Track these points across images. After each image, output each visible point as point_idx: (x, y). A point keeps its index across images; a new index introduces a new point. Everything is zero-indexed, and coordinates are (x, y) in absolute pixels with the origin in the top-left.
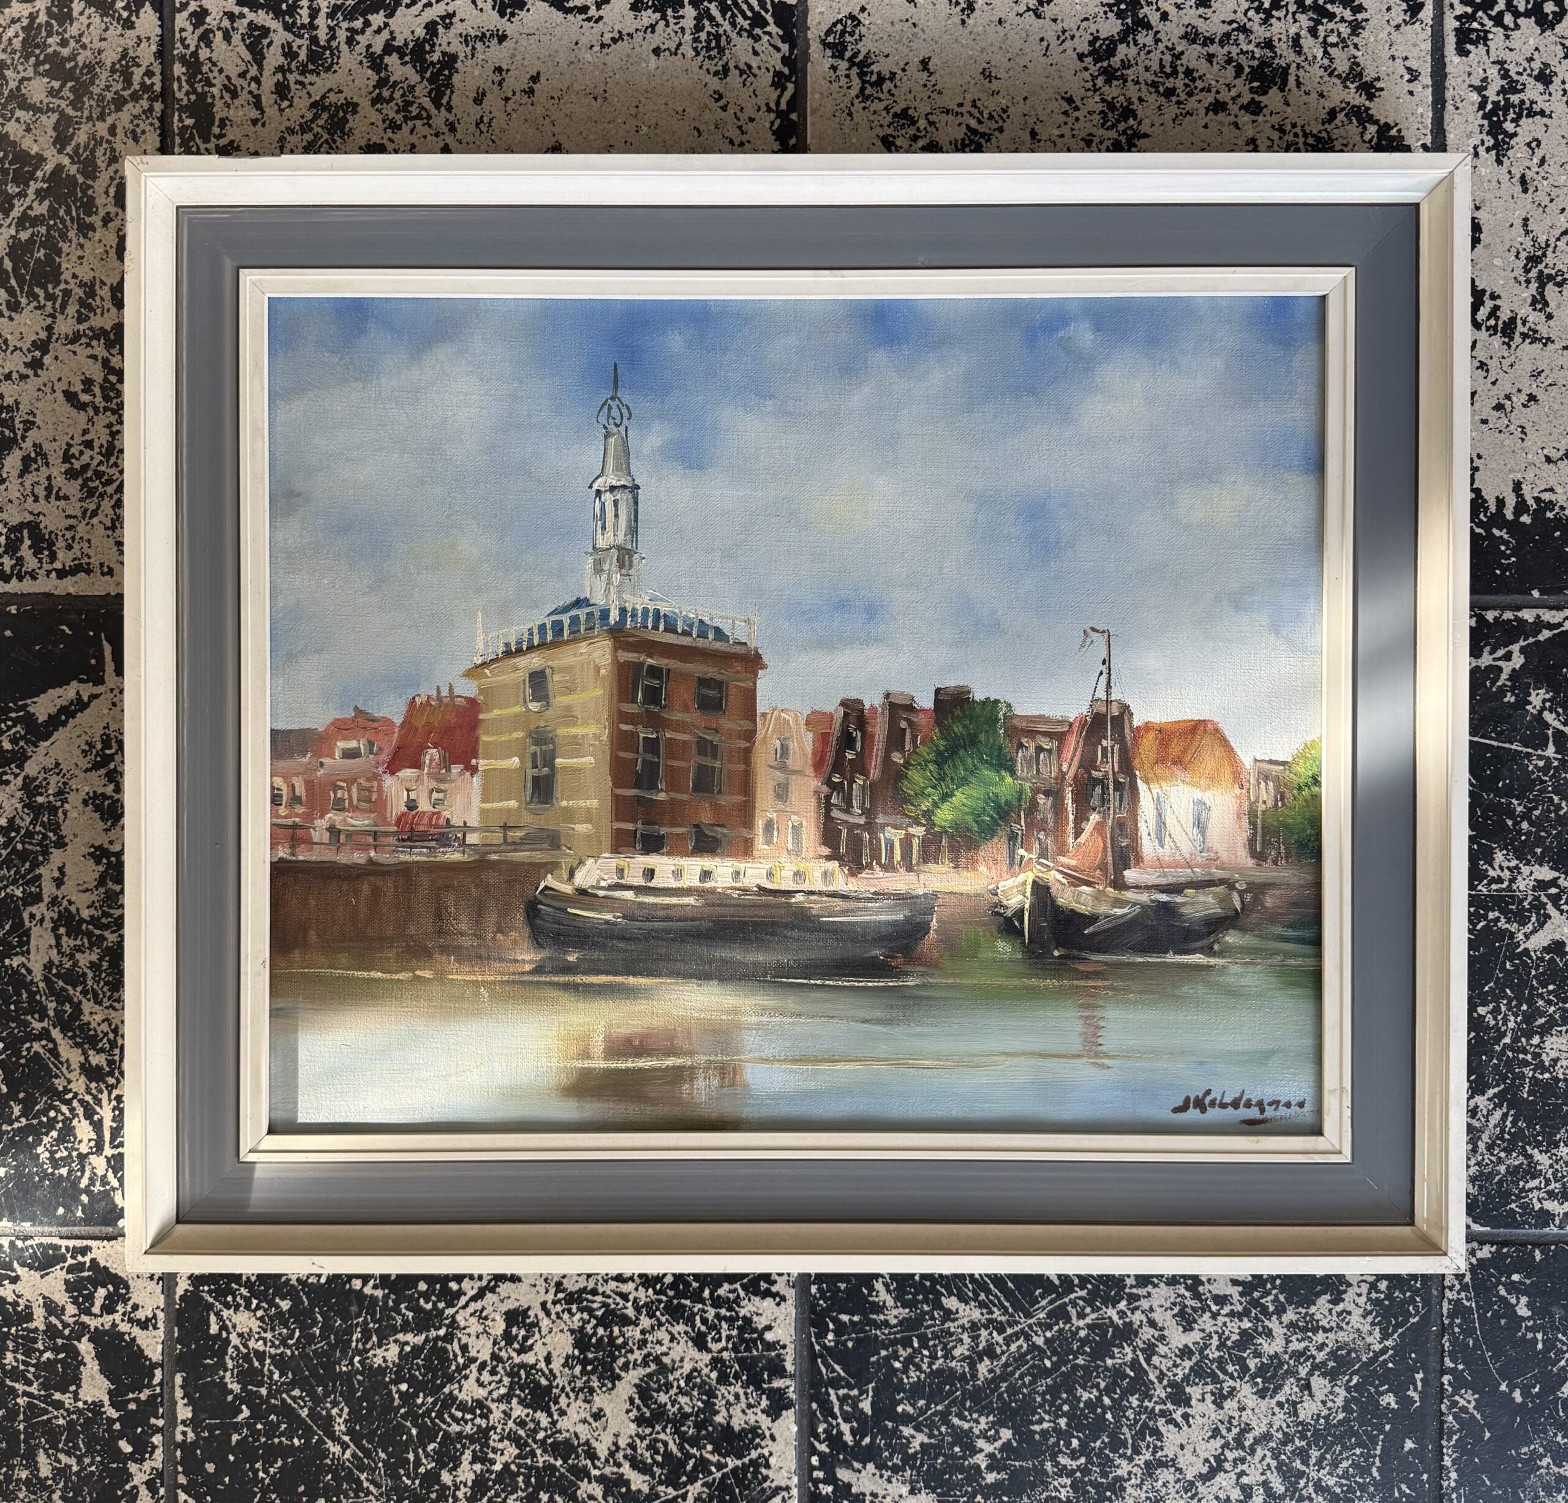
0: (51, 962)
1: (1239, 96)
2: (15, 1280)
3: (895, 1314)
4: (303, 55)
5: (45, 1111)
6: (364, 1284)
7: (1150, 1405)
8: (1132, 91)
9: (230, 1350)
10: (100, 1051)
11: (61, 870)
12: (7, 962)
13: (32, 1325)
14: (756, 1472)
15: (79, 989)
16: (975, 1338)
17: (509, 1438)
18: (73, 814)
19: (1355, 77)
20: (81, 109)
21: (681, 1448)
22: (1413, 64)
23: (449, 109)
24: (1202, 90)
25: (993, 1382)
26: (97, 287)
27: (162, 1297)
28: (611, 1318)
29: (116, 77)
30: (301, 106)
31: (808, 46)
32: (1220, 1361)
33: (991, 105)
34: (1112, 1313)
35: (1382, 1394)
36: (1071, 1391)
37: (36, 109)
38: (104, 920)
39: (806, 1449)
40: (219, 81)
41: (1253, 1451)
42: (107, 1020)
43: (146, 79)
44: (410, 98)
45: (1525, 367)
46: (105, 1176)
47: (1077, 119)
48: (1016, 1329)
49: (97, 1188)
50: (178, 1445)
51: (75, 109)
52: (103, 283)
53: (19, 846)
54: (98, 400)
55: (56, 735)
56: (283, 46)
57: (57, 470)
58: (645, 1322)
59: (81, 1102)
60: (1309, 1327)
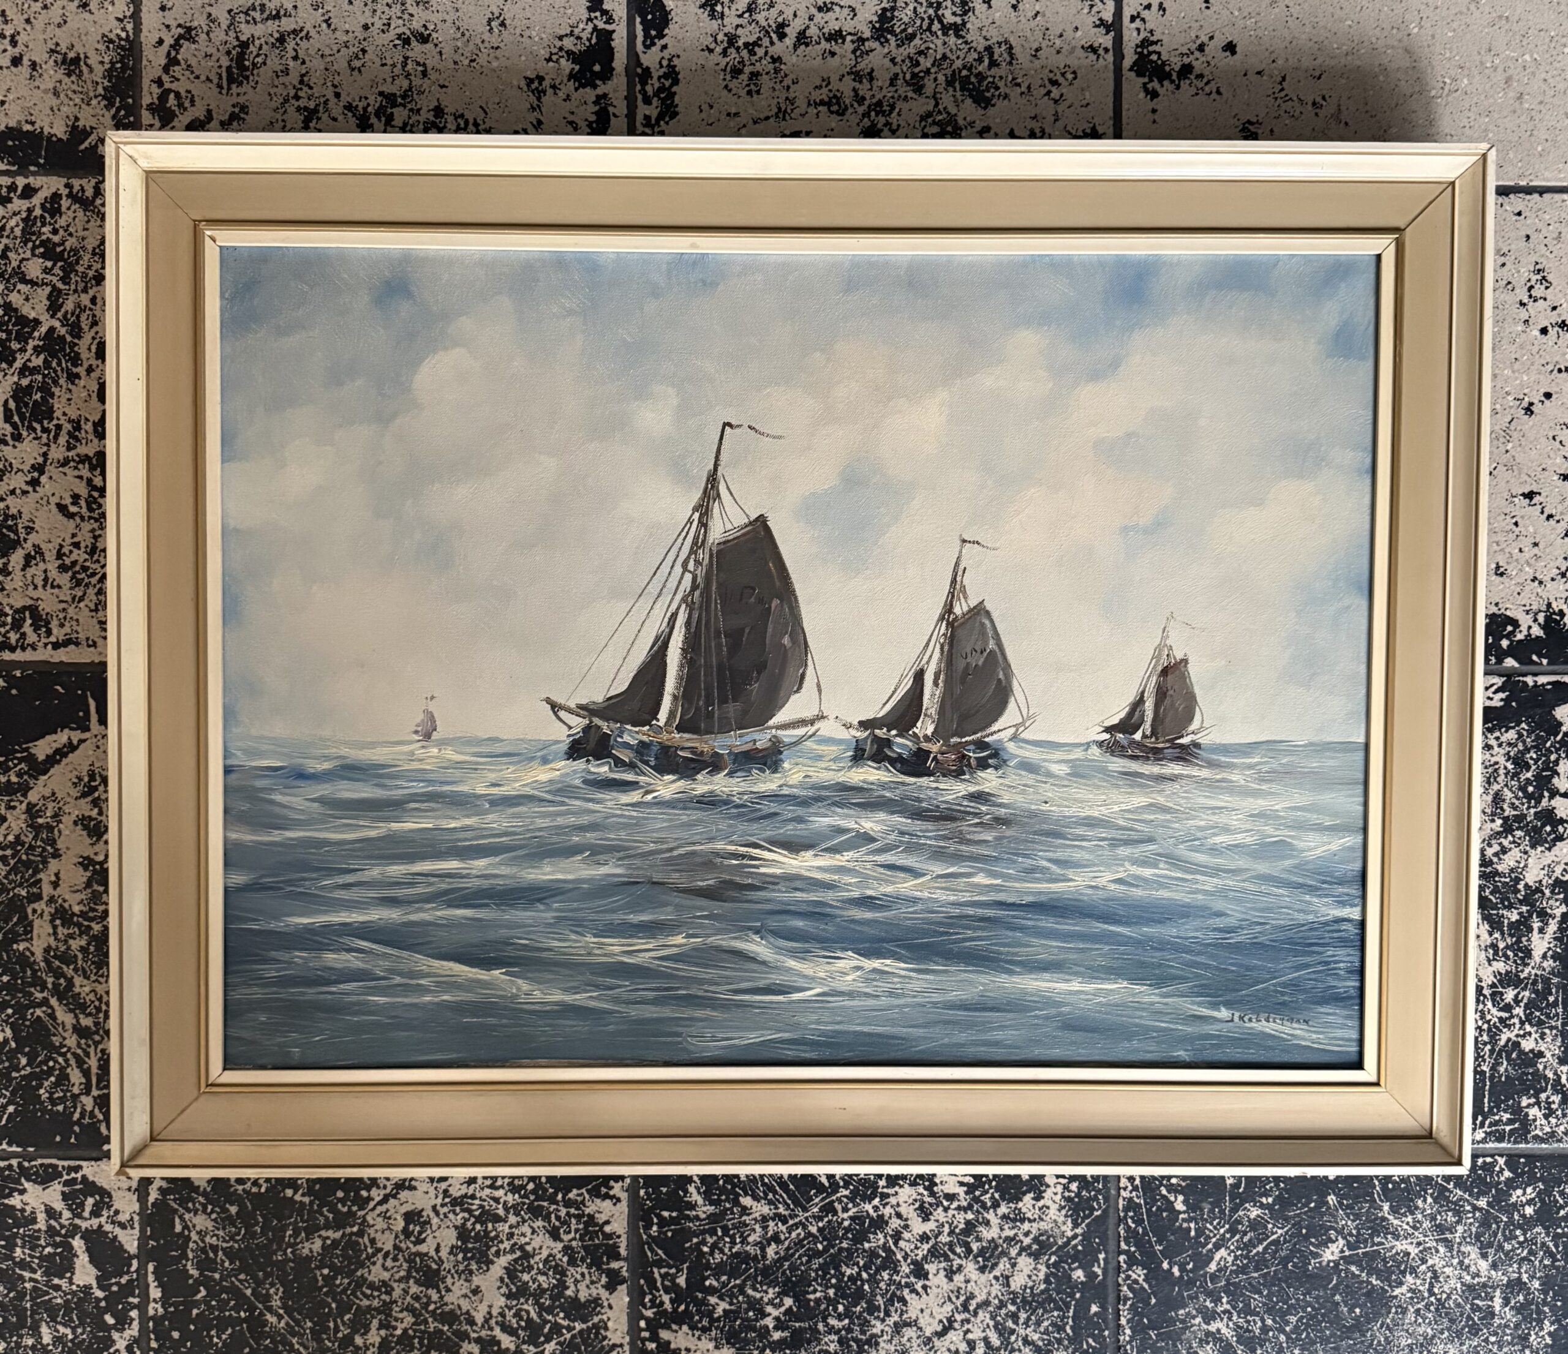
0: (49, 947)
2: (23, 1192)
3: (704, 1209)
5: (45, 1062)
6: (295, 1193)
7: (898, 1278)
9: (191, 1245)
10: (88, 1014)
11: (57, 875)
12: (15, 946)
13: (36, 1227)
14: (597, 1334)
15: (72, 967)
16: (765, 1228)
17: (407, 1309)
18: (66, 832)
20: (68, 284)
21: (540, 1315)
25: (780, 1261)
26: (82, 423)
27: (138, 1203)
28: (487, 1216)
32: (951, 1245)
34: (868, 1207)
35: (1072, 1270)
36: (837, 1268)
37: (33, 283)
38: (91, 914)
39: (634, 1315)
41: (975, 1314)
42: (95, 990)
46: (92, 1112)
48: (797, 1220)
49: (87, 1121)
50: (152, 1318)
51: (65, 283)
52: (87, 420)
53: (24, 857)
54: (84, 510)
55: (52, 771)
57: (52, 566)
58: (513, 1219)
59: (74, 1054)
60: (1019, 1218)
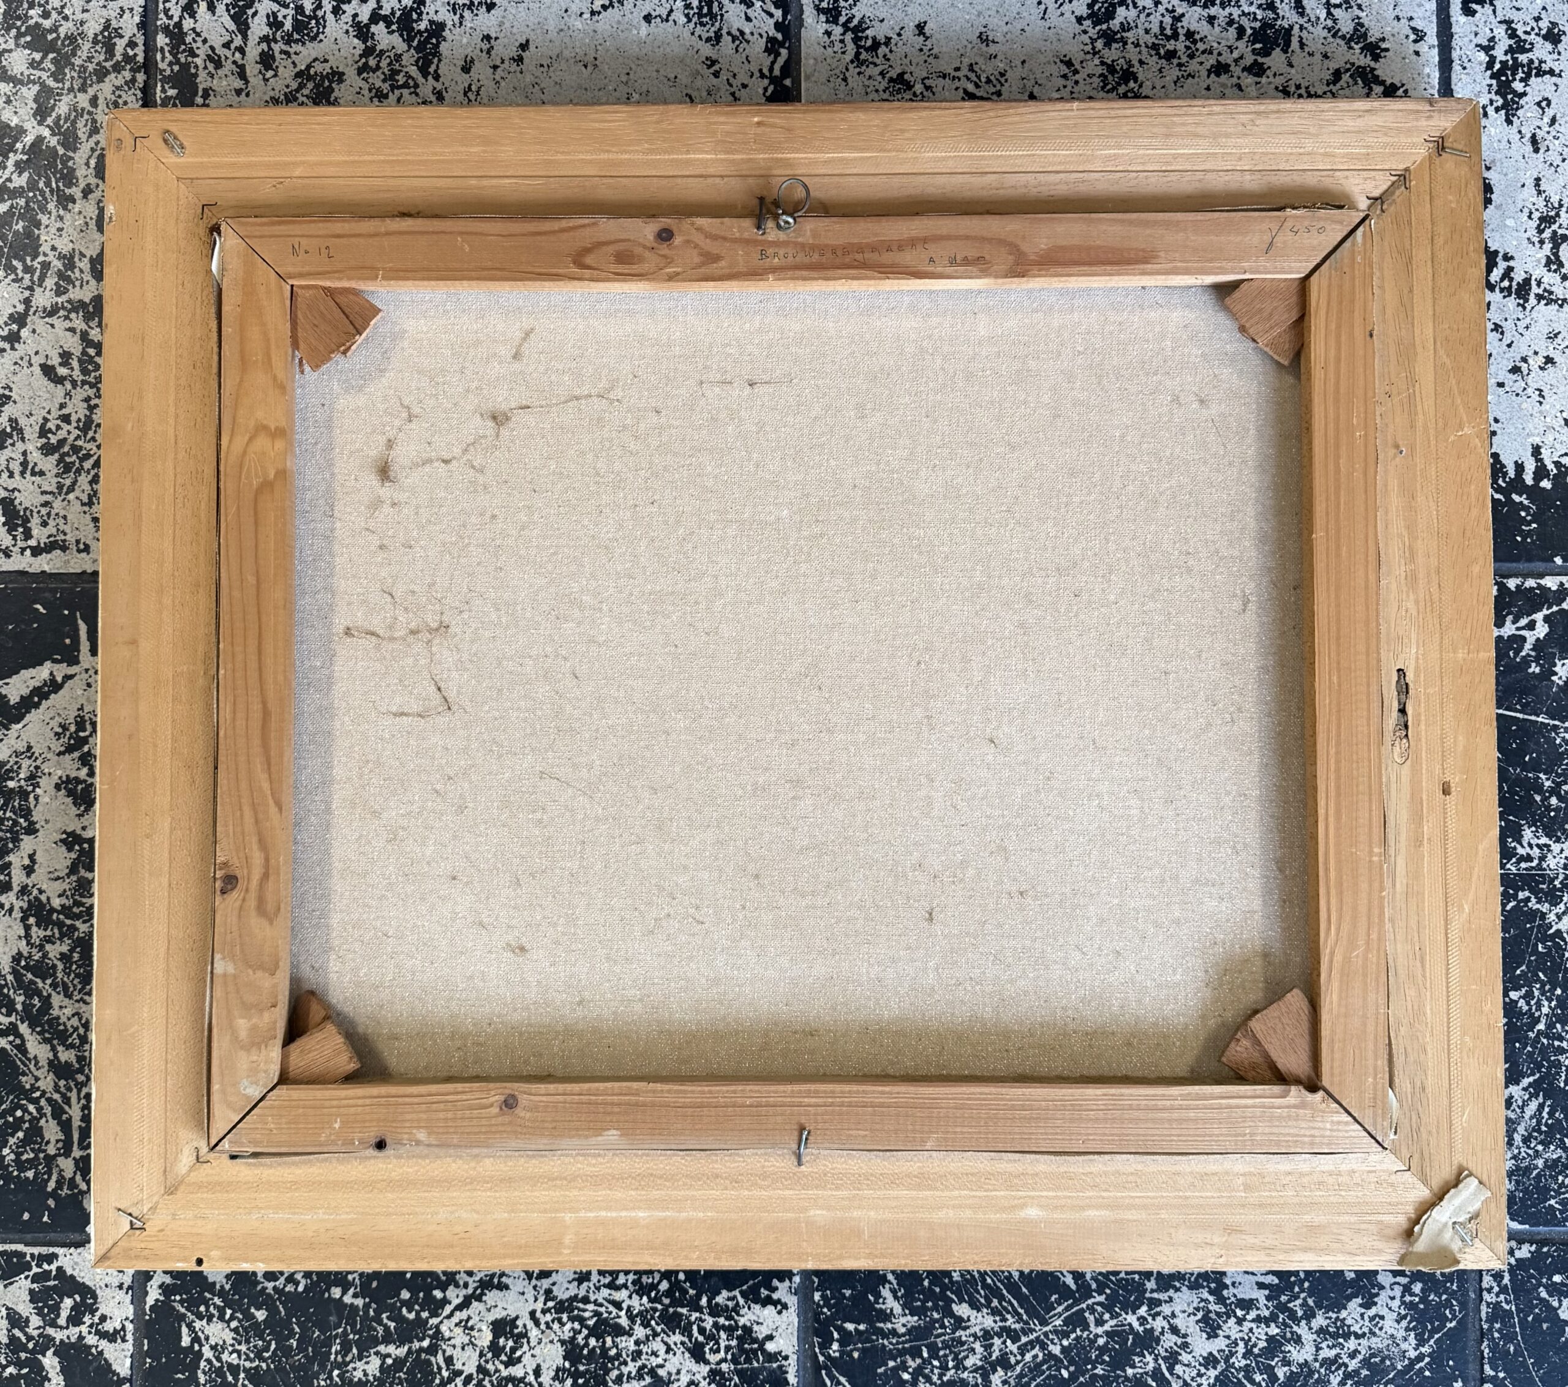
0: (20, 954)
1: (1241, 58)
3: (903, 1322)
4: (288, 25)
5: (11, 1111)
6: (344, 1293)
8: (1132, 53)
9: (203, 1364)
10: (68, 1047)
11: (31, 857)
15: (49, 981)
16: (988, 1347)
18: (45, 799)
19: (1359, 38)
20: (62, 81)
22: (1418, 24)
23: (437, 78)
24: (1203, 52)
26: (76, 259)
27: (131, 1307)
28: (604, 1328)
29: (98, 48)
30: (286, 74)
31: (802, 12)
32: (1247, 1369)
33: (988, 69)
34: (1132, 1319)
37: (16, 81)
38: (75, 910)
40: (202, 51)
42: (77, 1014)
43: (129, 50)
44: (397, 67)
45: (1541, 329)
46: (72, 1179)
47: (1077, 82)
48: (1032, 1337)
49: (65, 1191)
51: (57, 80)
52: (82, 255)
54: (77, 374)
55: (28, 718)
56: (268, 16)
57: (33, 445)
58: (640, 1332)
59: (49, 1101)
60: (1340, 1333)
